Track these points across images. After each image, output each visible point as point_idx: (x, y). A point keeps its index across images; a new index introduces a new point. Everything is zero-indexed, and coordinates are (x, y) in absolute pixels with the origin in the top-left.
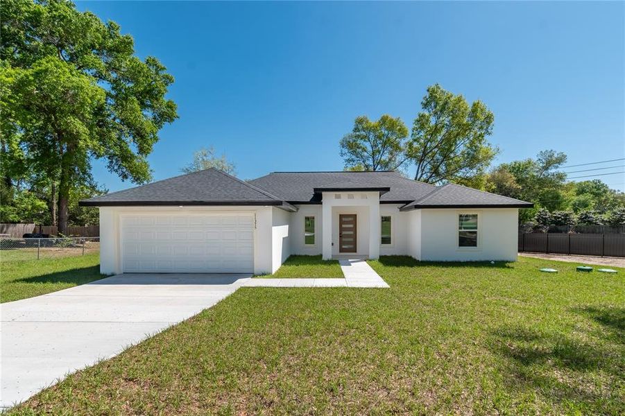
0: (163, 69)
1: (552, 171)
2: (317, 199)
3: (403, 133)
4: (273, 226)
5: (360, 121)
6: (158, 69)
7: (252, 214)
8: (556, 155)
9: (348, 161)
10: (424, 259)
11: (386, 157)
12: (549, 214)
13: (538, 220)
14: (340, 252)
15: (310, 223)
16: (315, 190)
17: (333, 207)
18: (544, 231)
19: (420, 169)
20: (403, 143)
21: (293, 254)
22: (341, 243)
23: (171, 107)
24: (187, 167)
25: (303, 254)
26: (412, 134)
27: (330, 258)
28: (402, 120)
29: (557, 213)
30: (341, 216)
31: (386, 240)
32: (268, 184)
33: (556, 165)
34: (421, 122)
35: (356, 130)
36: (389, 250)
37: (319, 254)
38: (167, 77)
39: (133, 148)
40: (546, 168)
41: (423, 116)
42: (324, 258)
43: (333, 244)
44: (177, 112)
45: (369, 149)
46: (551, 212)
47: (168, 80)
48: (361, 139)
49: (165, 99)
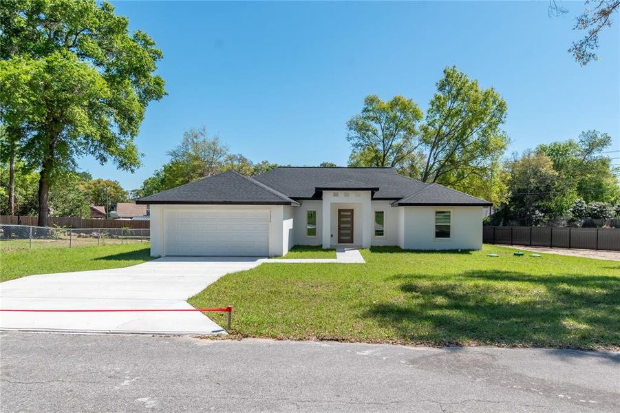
0: (152, 44)
1: (596, 154)
2: (318, 195)
3: (417, 116)
4: (284, 220)
5: (370, 101)
6: (147, 43)
7: (268, 211)
8: (599, 137)
9: (357, 145)
10: (407, 248)
11: (398, 141)
12: (585, 205)
13: (573, 212)
14: (339, 242)
15: (312, 217)
16: (317, 189)
17: (332, 203)
18: (578, 225)
19: (432, 157)
20: (417, 126)
21: (297, 244)
22: (340, 235)
23: (158, 84)
24: (175, 149)
25: (306, 244)
26: (428, 117)
27: (329, 247)
28: (415, 102)
29: (594, 204)
30: (340, 211)
31: (379, 233)
32: (273, 180)
33: (599, 148)
34: (437, 105)
35: (366, 110)
36: (380, 241)
37: (320, 244)
38: (156, 52)
39: (114, 130)
40: (589, 152)
41: (438, 98)
42: (324, 247)
43: (332, 236)
44: (165, 89)
45: (380, 133)
46: (587, 203)
47: (157, 55)
48: (372, 120)
49: (152, 75)
